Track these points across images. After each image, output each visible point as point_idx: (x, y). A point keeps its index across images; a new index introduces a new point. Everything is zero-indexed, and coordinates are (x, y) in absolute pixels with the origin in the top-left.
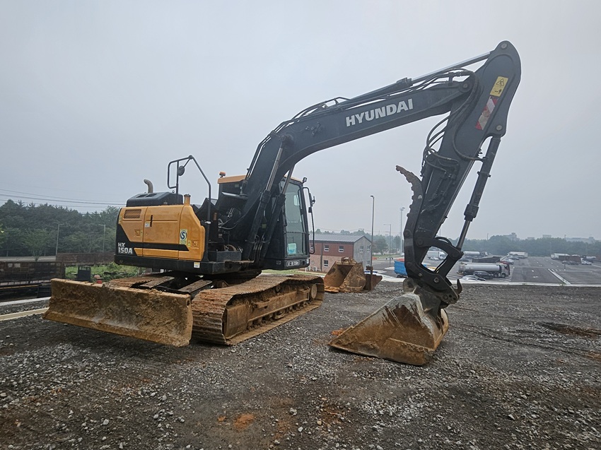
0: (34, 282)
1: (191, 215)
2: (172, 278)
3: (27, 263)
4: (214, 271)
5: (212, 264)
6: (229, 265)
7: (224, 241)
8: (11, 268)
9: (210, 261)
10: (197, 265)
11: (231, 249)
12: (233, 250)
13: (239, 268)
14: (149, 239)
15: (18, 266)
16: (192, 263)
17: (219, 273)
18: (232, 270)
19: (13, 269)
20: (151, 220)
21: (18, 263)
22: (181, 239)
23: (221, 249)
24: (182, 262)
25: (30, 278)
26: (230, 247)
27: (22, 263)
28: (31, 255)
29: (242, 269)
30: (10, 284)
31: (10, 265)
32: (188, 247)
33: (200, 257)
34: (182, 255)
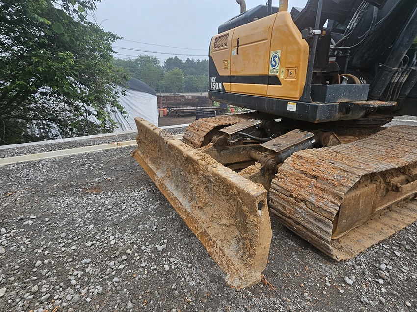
0: (198, 108)
1: (287, 26)
2: (258, 122)
3: (195, 96)
4: (320, 117)
5: (317, 107)
6: (346, 108)
7: (338, 68)
8: (187, 99)
9: (313, 101)
10: (292, 107)
11: (351, 81)
12: (354, 83)
13: (361, 114)
14: (236, 71)
15: (190, 98)
16: (285, 103)
17: (328, 121)
18: (351, 116)
19: (188, 100)
20: (238, 46)
21: (190, 96)
22: (271, 68)
23: (333, 81)
24: (271, 101)
25: (196, 105)
26: (350, 78)
27: (192, 96)
28: (198, 92)
29: (366, 115)
30: (188, 108)
31: (187, 97)
32: (281, 78)
33: (297, 95)
34: (271, 91)
